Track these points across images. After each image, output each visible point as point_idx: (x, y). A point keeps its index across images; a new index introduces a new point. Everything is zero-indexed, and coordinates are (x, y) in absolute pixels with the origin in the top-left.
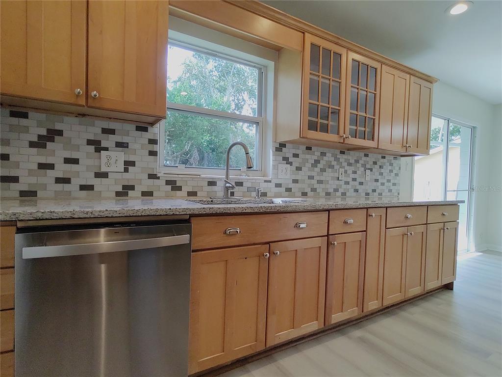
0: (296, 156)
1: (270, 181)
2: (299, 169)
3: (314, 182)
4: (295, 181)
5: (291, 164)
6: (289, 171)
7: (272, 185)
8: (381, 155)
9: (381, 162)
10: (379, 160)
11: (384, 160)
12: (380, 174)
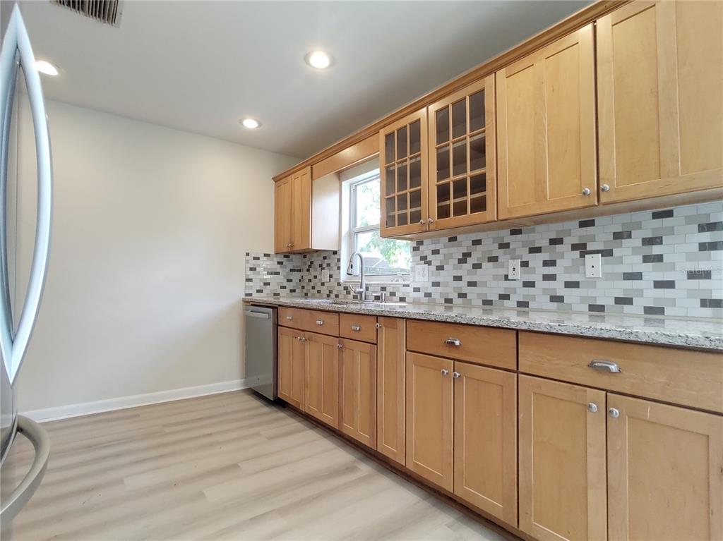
0: (436, 252)
1: (408, 286)
2: (440, 268)
3: (463, 284)
4: (436, 284)
5: (429, 263)
6: (426, 272)
7: (410, 289)
8: (649, 213)
9: (650, 226)
10: (639, 225)
11: (667, 222)
12: (646, 259)
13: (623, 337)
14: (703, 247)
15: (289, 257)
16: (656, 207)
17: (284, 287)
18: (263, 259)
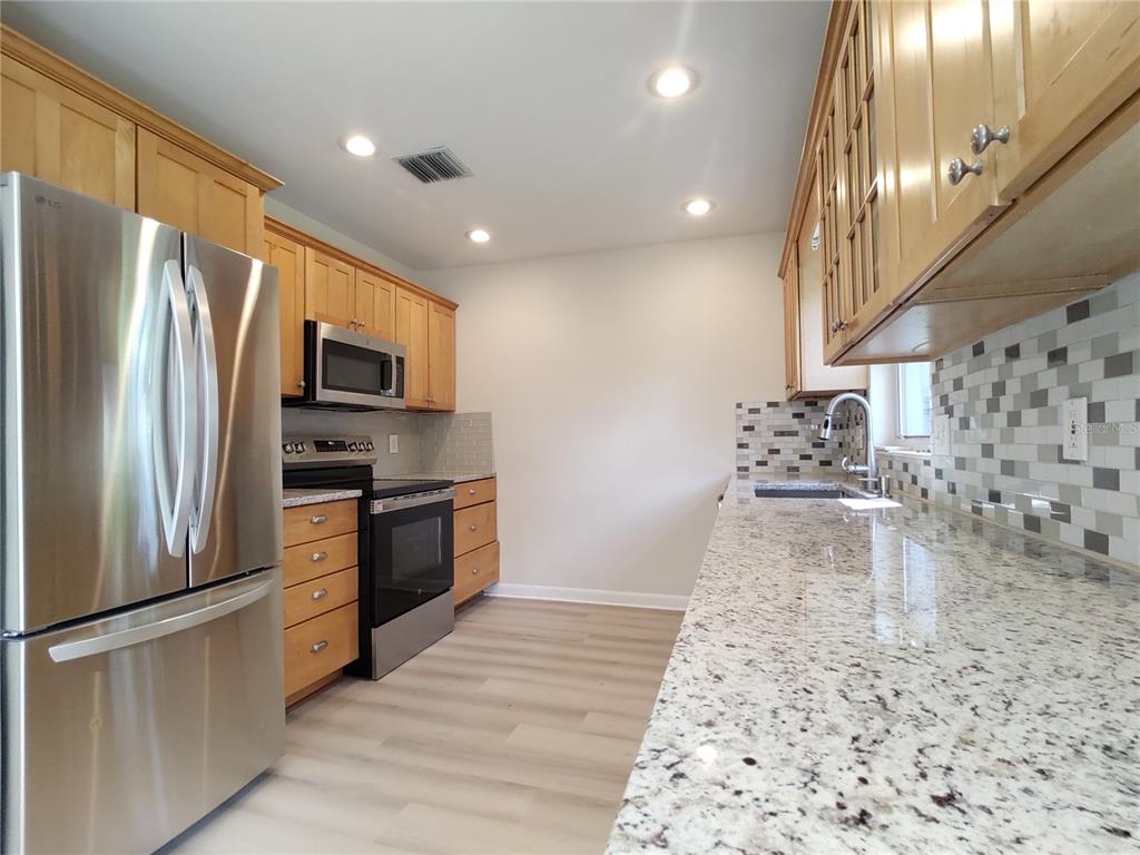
0: (958, 384)
1: (929, 463)
2: (964, 424)
3: (995, 466)
4: (961, 463)
5: (951, 412)
6: (947, 434)
7: (932, 472)
15: (816, 404)
17: (809, 457)
18: (765, 410)
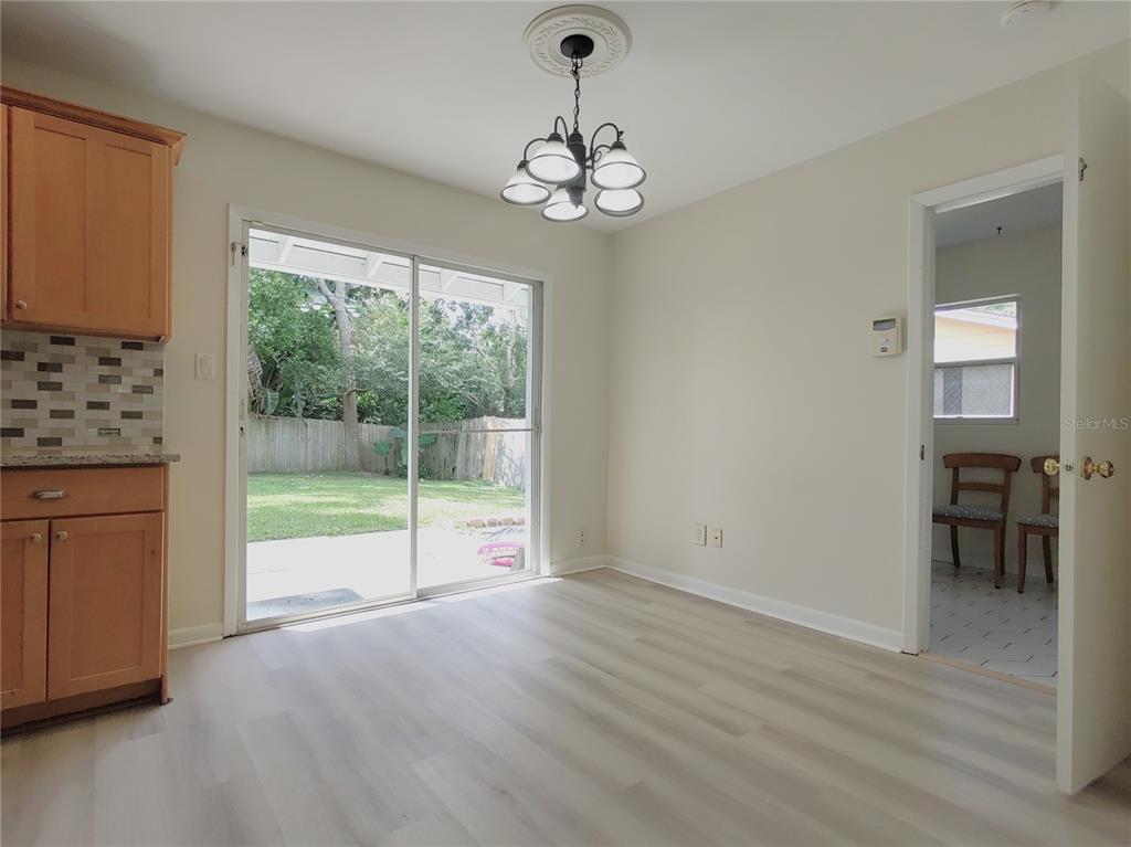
8: (48, 336)
9: (48, 352)
10: (35, 348)
11: (67, 349)
12: (42, 386)
13: (75, 462)
14: (103, 379)
16: (56, 332)
